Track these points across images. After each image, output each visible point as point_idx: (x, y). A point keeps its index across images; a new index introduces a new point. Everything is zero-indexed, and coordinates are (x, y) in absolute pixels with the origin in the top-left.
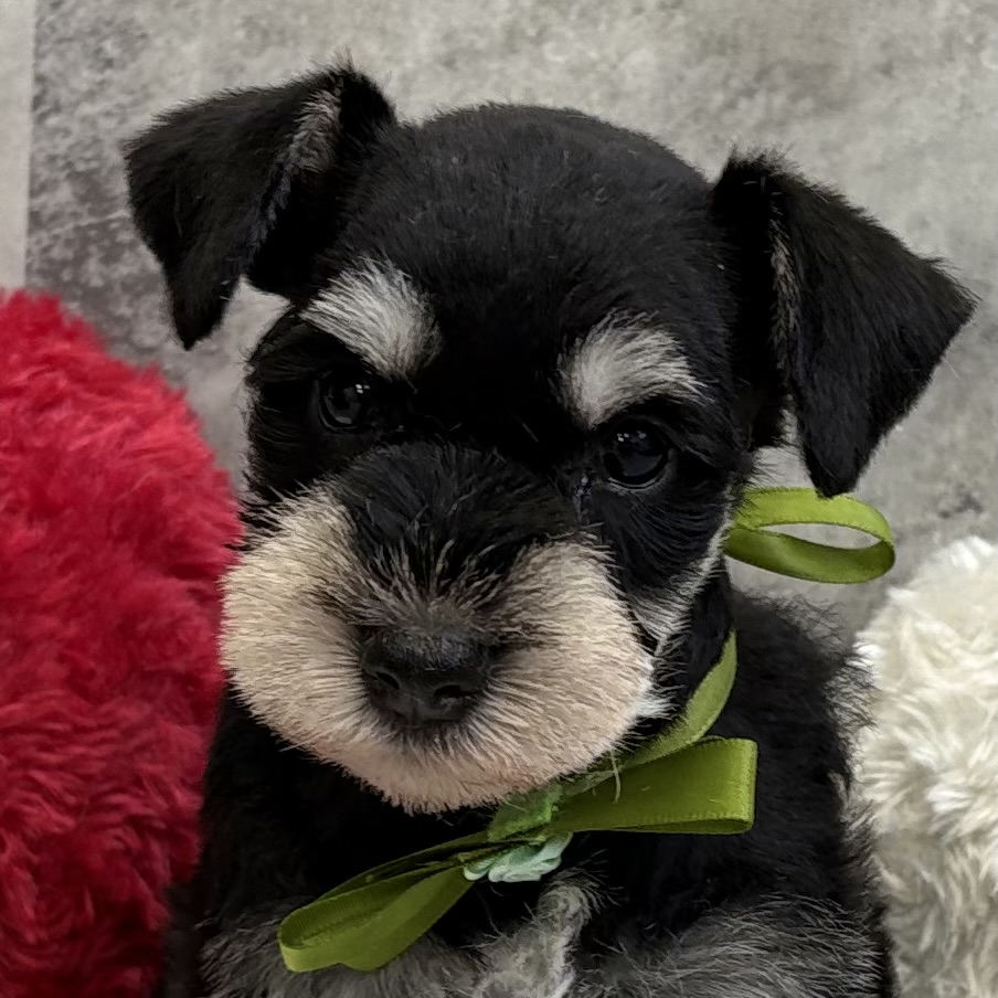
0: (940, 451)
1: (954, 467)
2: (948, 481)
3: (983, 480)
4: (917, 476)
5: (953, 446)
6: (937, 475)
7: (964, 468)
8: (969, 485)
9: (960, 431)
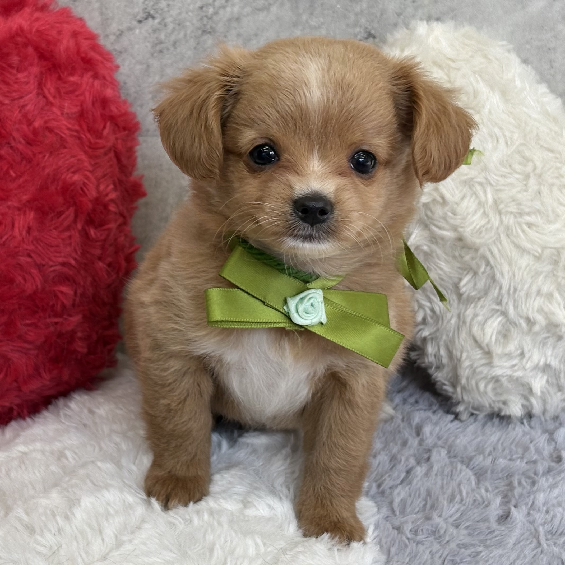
0: (356, 14)
1: (363, 20)
2: (361, 27)
3: (376, 25)
4: (348, 25)
5: (362, 11)
6: (356, 24)
7: (368, 21)
8: (369, 27)
9: (365, 5)
